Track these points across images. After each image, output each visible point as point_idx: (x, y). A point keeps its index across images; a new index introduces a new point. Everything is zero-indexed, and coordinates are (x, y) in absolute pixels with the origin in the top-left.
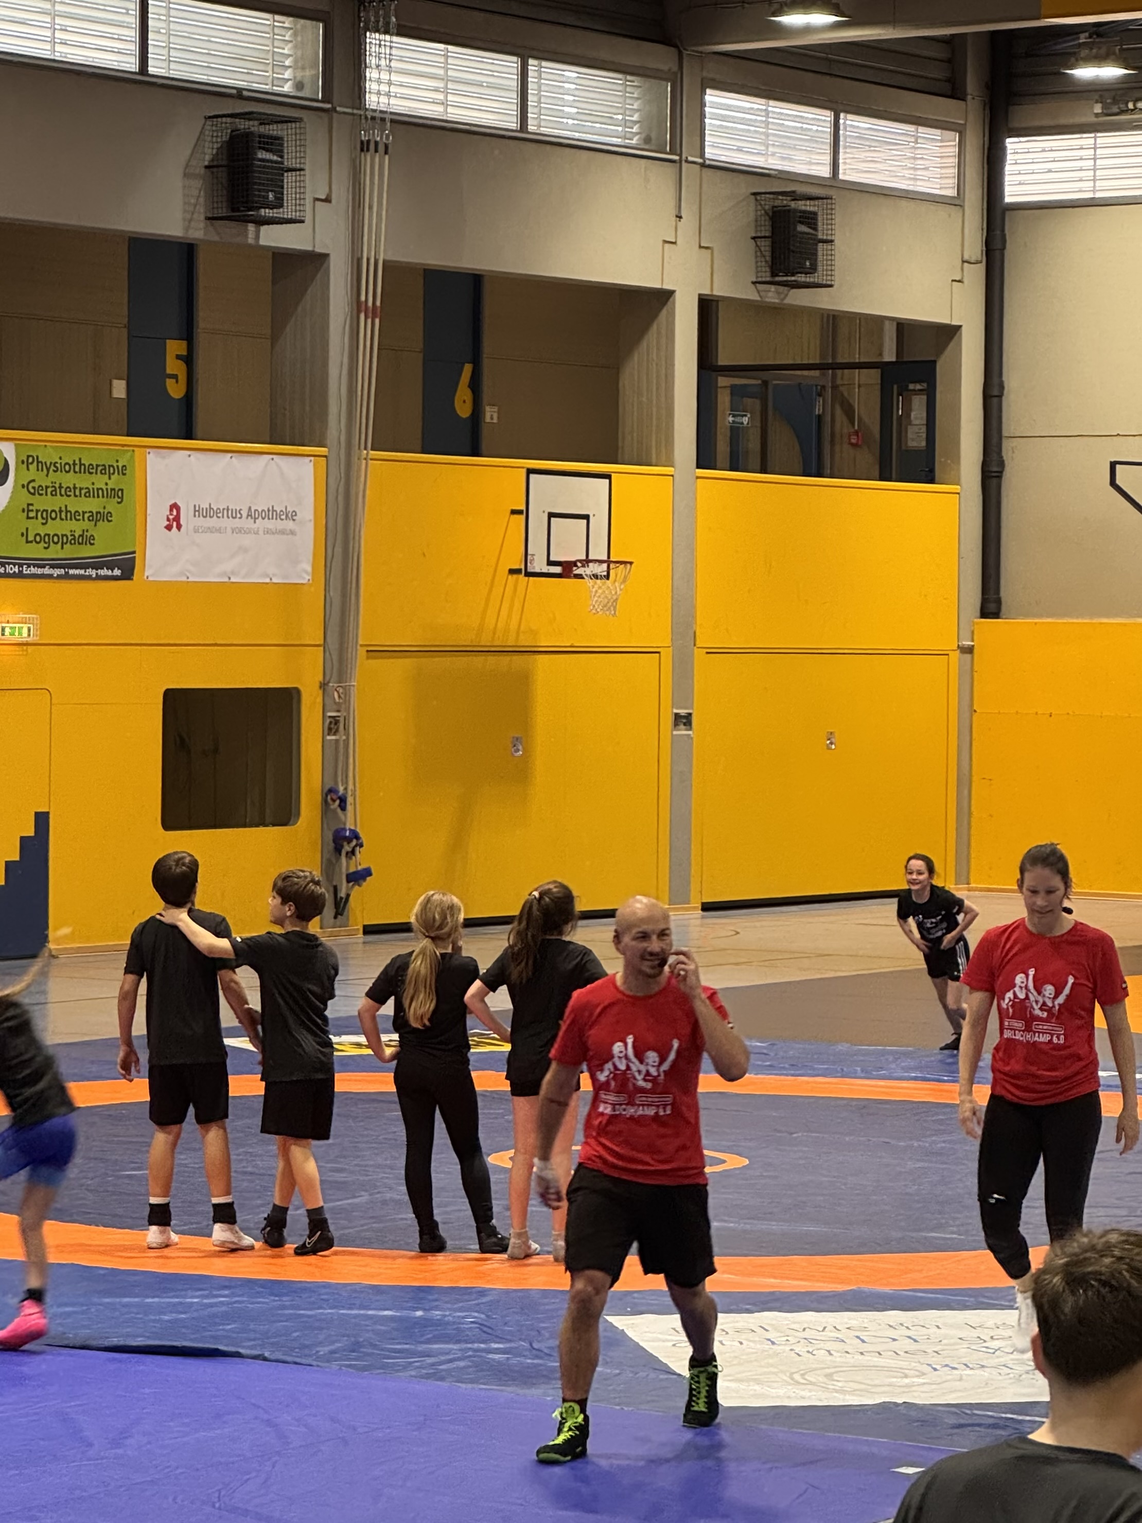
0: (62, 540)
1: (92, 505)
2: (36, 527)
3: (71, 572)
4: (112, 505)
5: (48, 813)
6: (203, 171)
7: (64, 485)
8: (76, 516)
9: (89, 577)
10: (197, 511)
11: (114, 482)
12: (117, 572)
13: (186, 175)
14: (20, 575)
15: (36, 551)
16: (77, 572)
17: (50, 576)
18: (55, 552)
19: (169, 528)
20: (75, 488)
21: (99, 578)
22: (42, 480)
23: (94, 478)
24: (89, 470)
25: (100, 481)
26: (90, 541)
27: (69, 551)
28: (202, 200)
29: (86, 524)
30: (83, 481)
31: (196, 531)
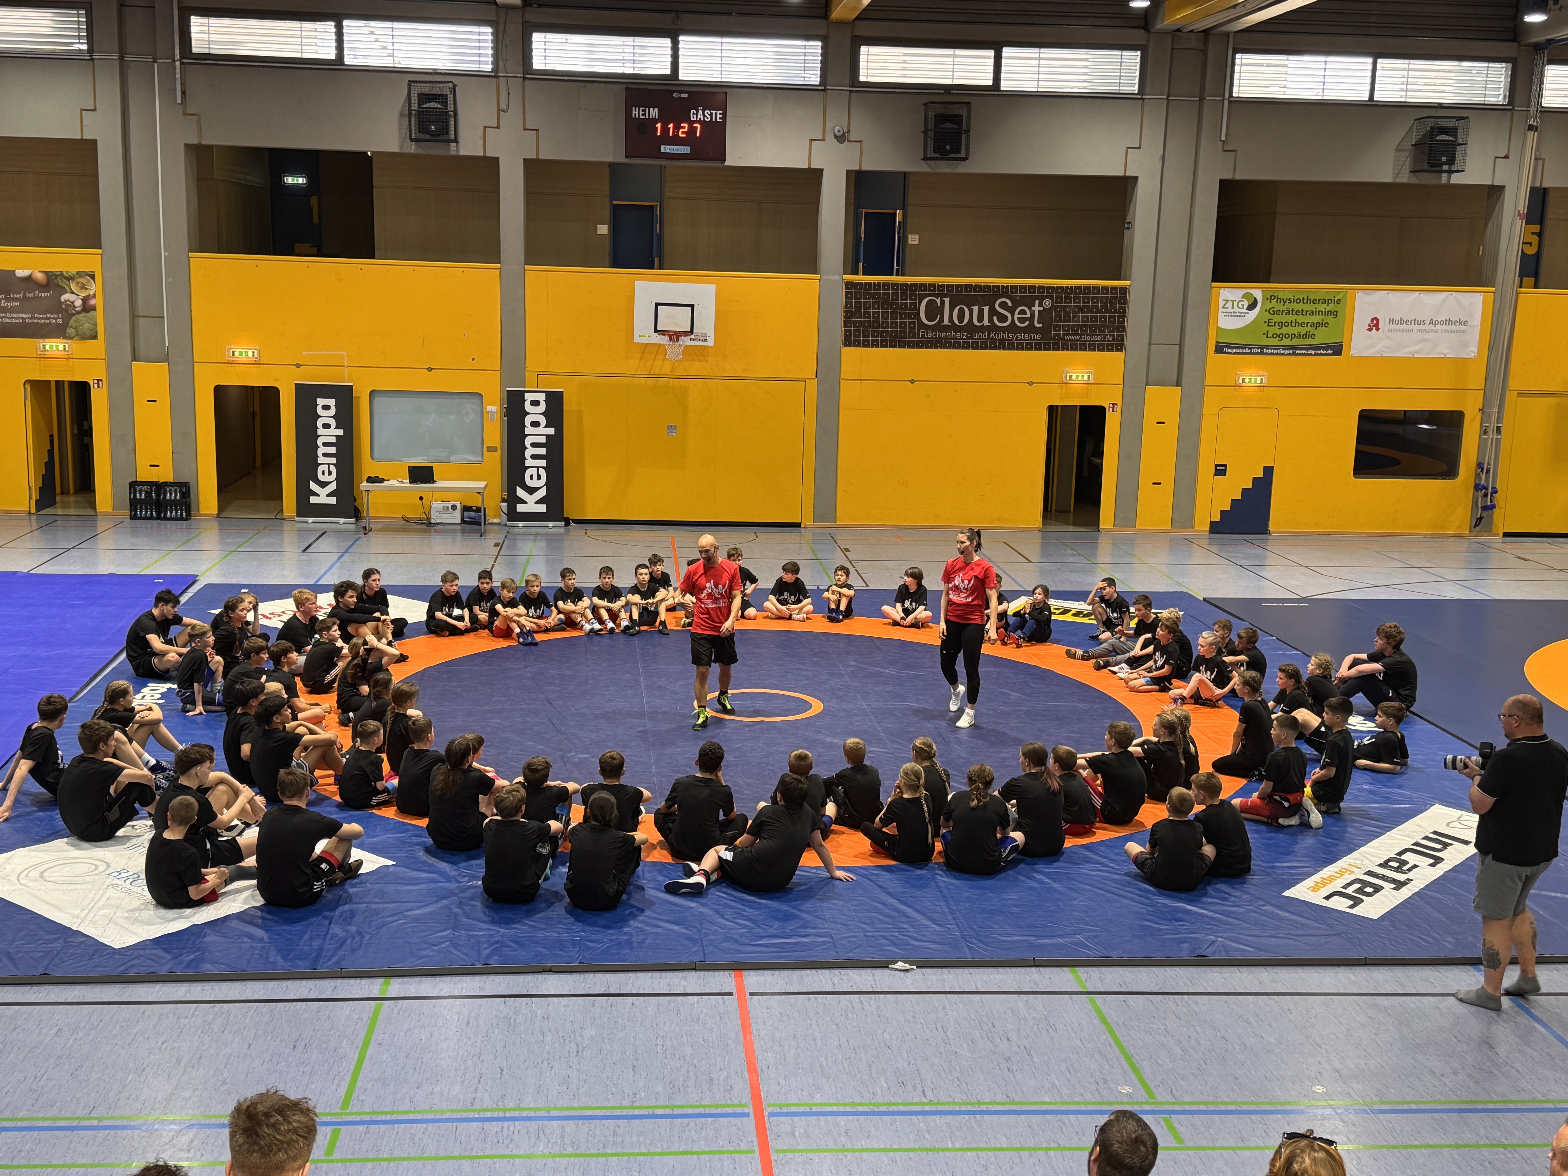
0: (1292, 336)
1: (1316, 319)
2: (1275, 330)
3: (1297, 352)
4: (1330, 319)
5: (1273, 467)
6: (1410, 147)
7: (1295, 310)
8: (1302, 325)
9: (1310, 355)
10: (1391, 321)
11: (1331, 307)
12: (1330, 352)
13: (1397, 150)
14: (1262, 353)
15: (1276, 342)
16: (1301, 352)
17: (1283, 354)
18: (1286, 342)
19: (1370, 330)
20: (1302, 311)
21: (1316, 354)
22: (1280, 306)
23: (1317, 305)
24: (1314, 302)
25: (1322, 307)
26: (1313, 336)
27: (1295, 342)
28: (1408, 162)
29: (1309, 328)
30: (1310, 307)
31: (1390, 331)
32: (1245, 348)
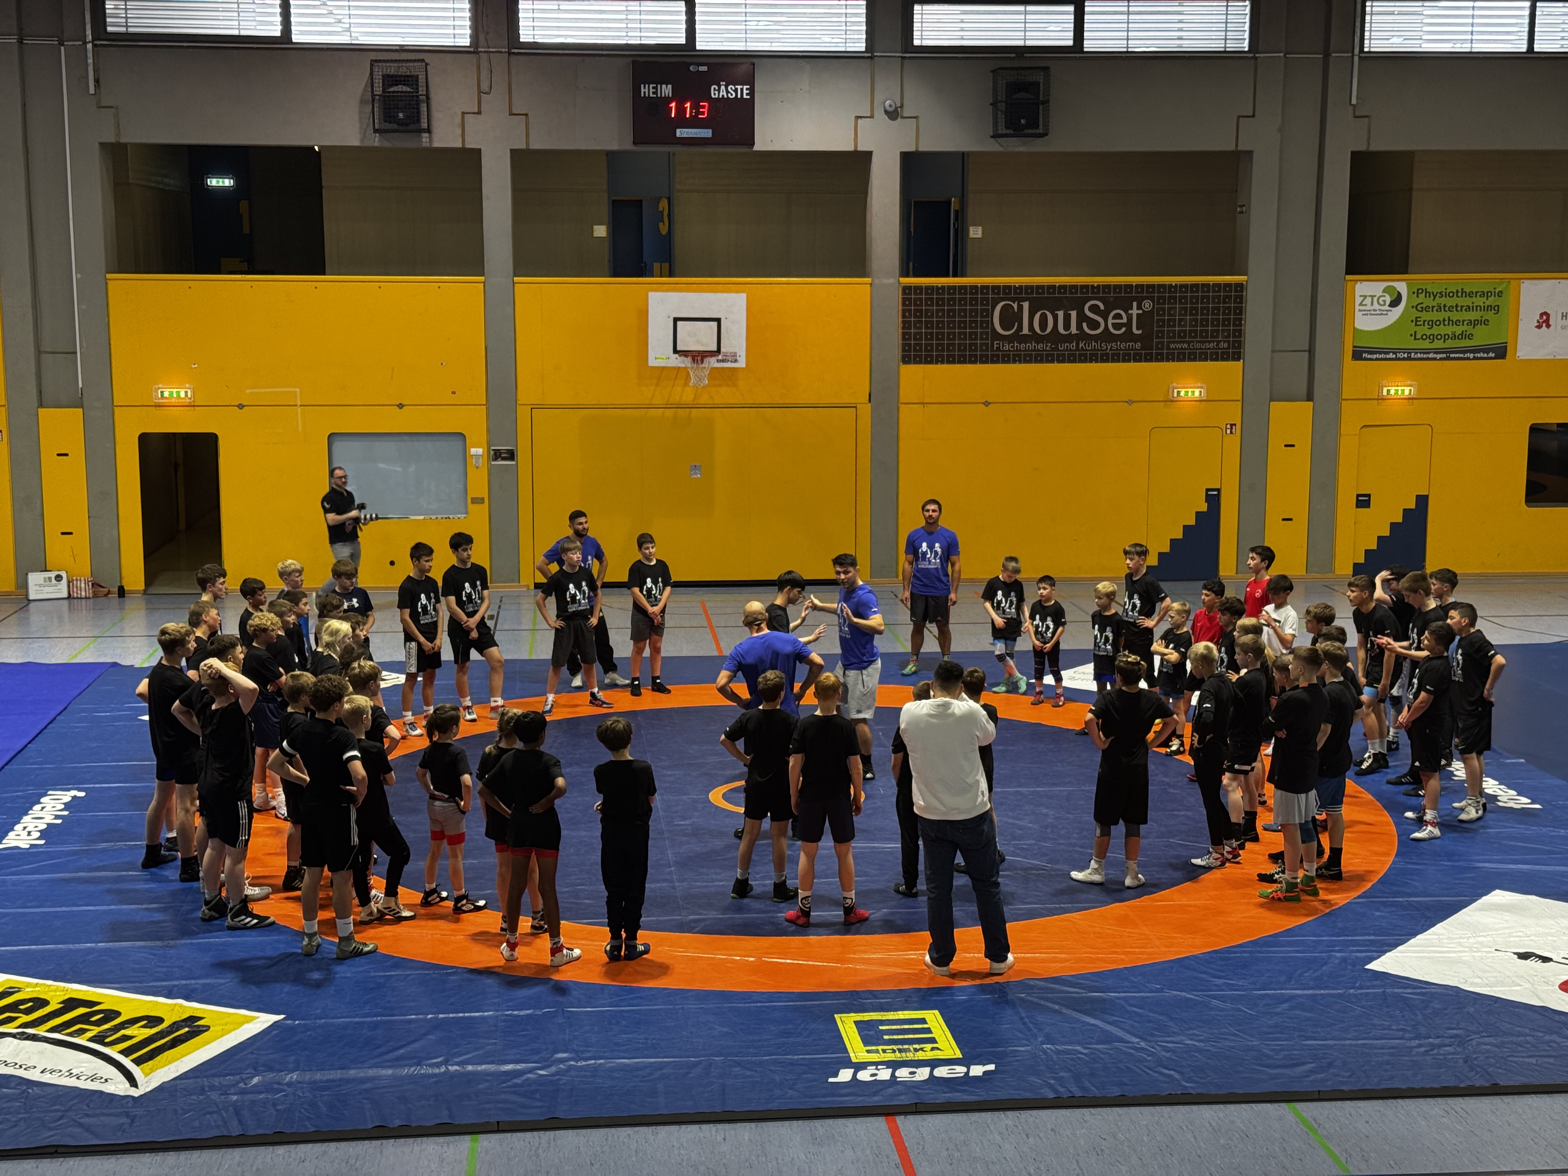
0: (1445, 337)
1: (1473, 315)
2: (1425, 330)
3: (1452, 355)
4: (1489, 315)
5: (1427, 496)
7: (1448, 305)
8: (1457, 323)
9: (1468, 359)
10: (1564, 316)
11: (1491, 301)
12: (1492, 355)
14: (1409, 359)
15: (1426, 344)
16: (1457, 355)
17: (1435, 359)
18: (1438, 344)
19: (1539, 327)
20: (1457, 306)
21: (1475, 358)
22: (1429, 302)
23: (1474, 299)
24: (1470, 295)
25: (1480, 301)
26: (1470, 337)
27: (1450, 344)
29: (1465, 327)
30: (1466, 301)
32: (1388, 353)
